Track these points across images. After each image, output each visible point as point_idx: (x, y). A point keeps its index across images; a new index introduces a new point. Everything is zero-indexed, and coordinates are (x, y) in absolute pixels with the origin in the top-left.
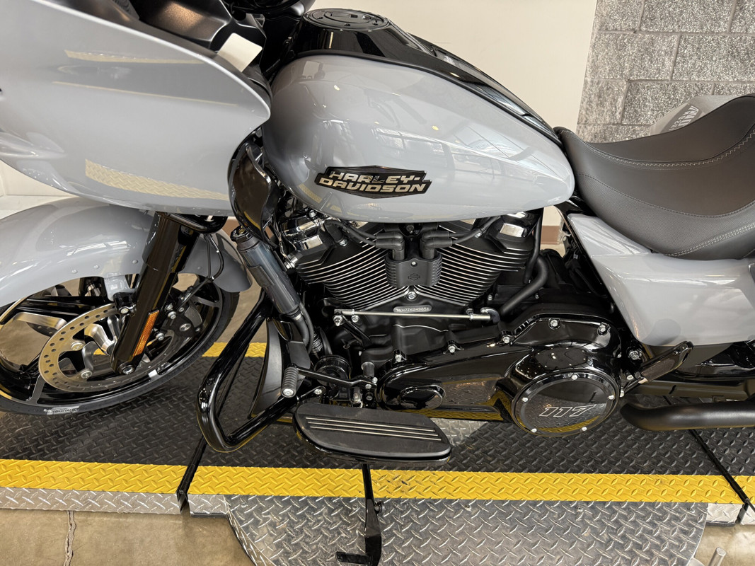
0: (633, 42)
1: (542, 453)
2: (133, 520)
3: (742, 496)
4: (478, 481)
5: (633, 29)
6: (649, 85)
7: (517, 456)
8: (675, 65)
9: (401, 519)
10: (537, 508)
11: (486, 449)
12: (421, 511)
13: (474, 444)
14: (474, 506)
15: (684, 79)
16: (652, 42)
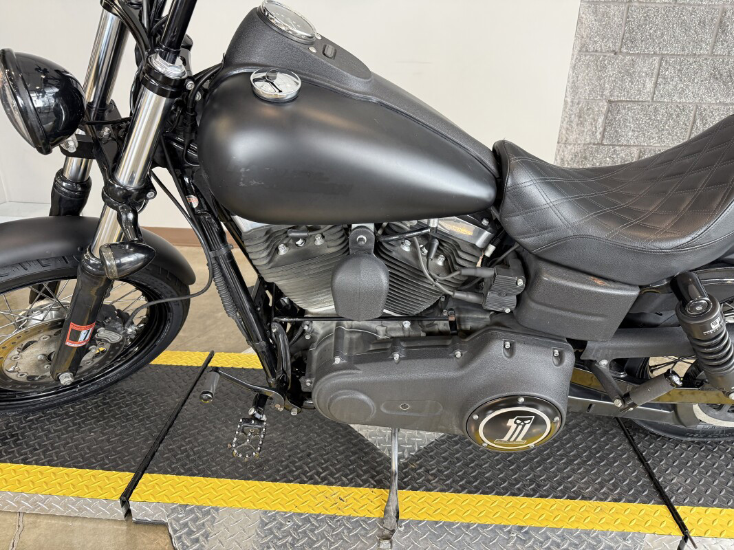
0: (613, 64)
1: (484, 474)
2: (80, 524)
3: (683, 527)
4: (415, 500)
5: (614, 51)
6: (629, 106)
7: (459, 476)
8: (656, 87)
9: (332, 536)
10: (470, 532)
11: (429, 468)
12: (353, 529)
13: (418, 462)
14: (407, 526)
15: (666, 100)
16: (633, 63)
